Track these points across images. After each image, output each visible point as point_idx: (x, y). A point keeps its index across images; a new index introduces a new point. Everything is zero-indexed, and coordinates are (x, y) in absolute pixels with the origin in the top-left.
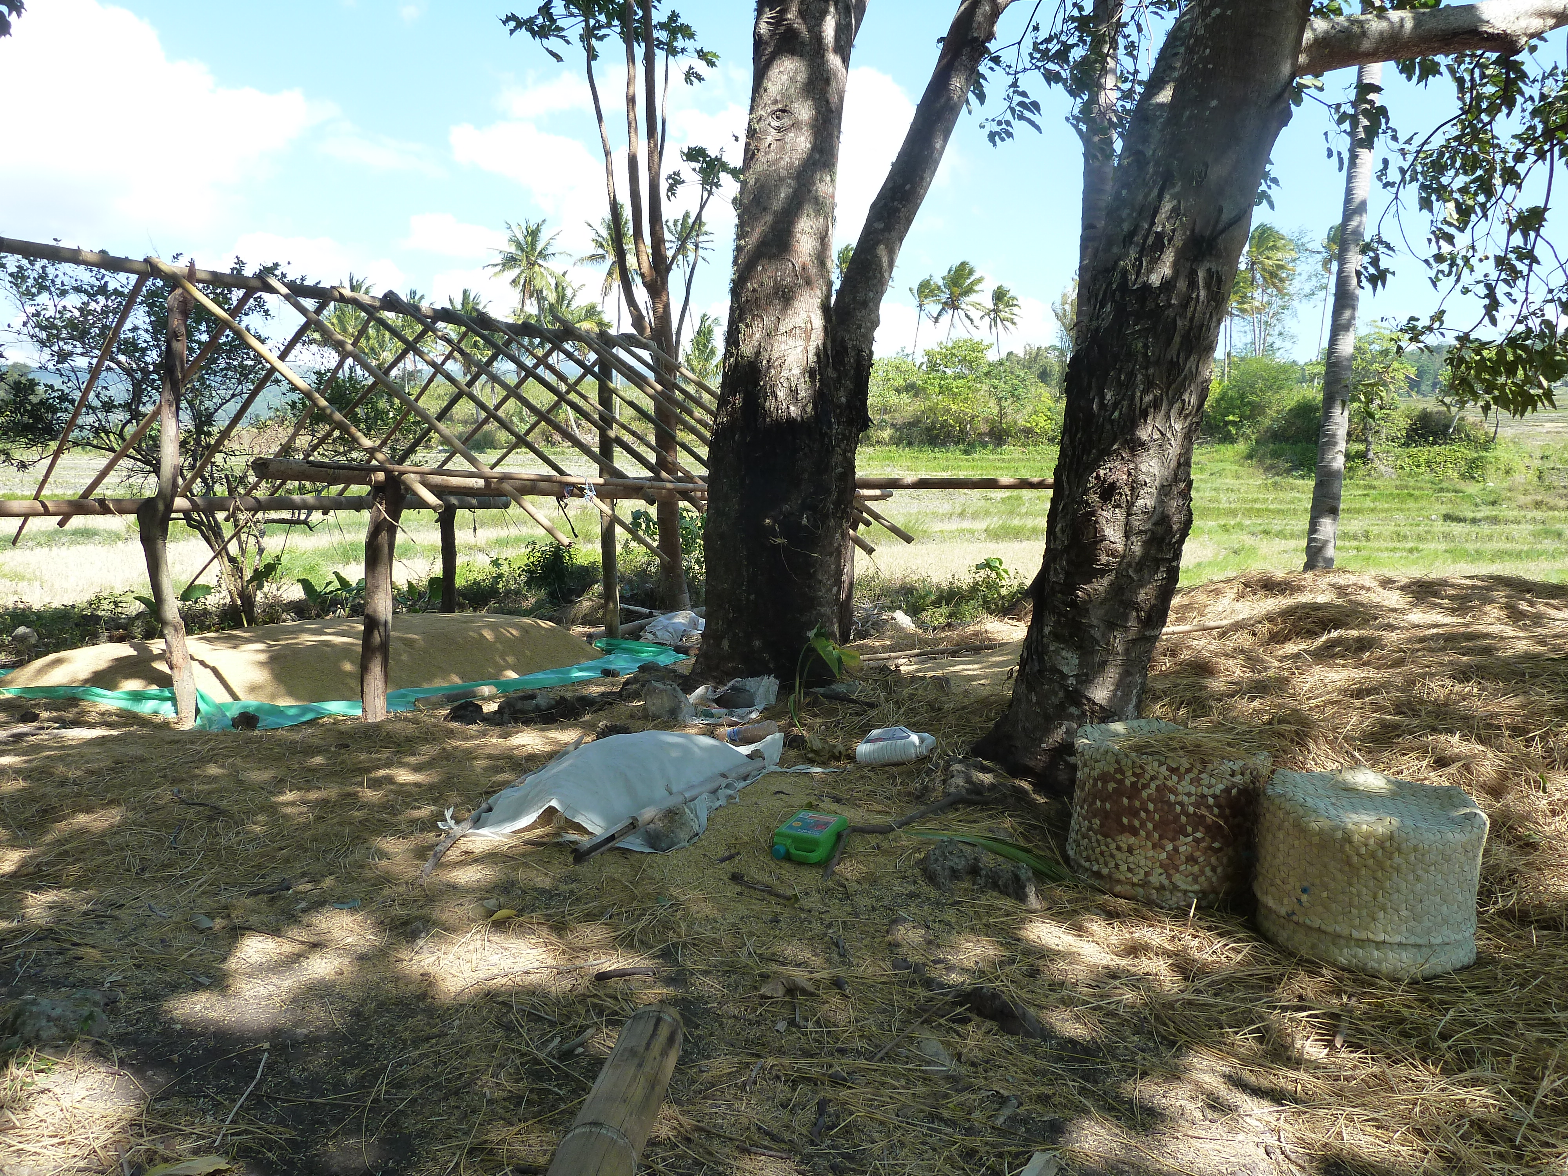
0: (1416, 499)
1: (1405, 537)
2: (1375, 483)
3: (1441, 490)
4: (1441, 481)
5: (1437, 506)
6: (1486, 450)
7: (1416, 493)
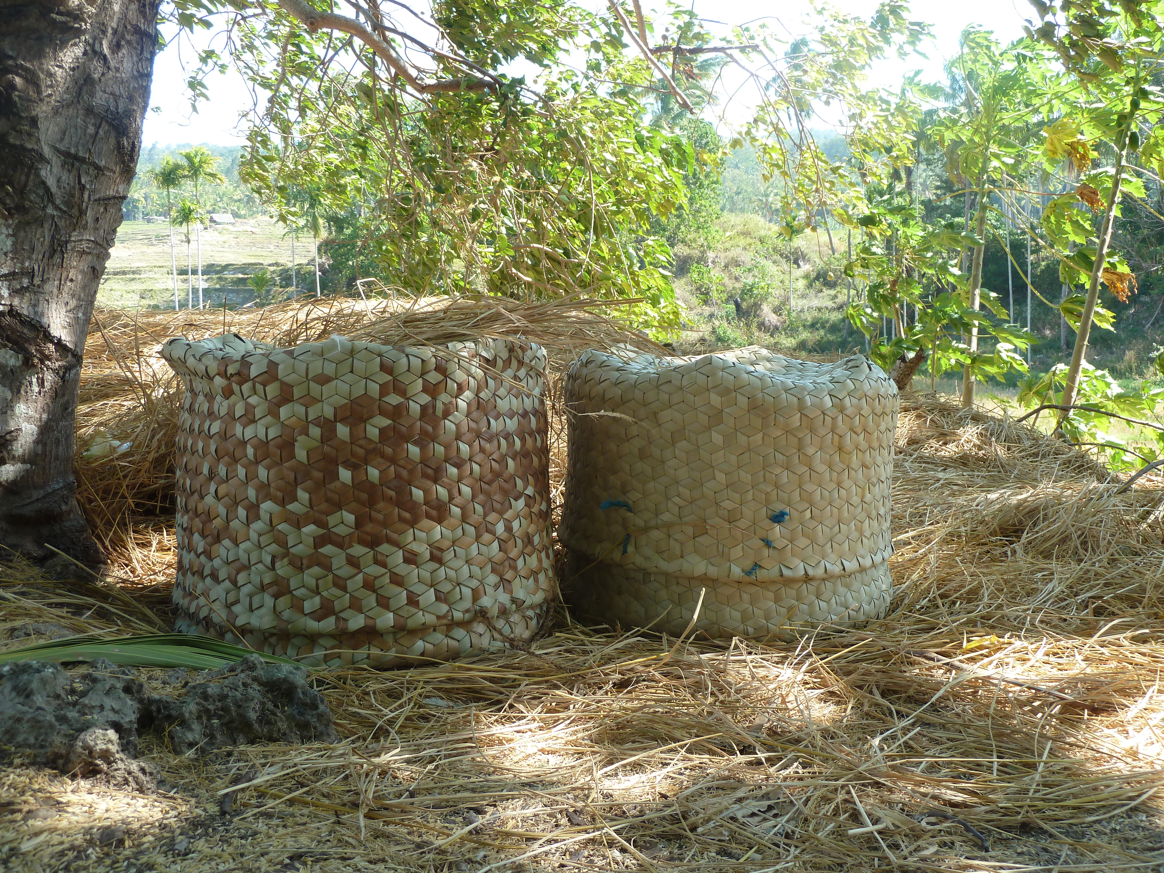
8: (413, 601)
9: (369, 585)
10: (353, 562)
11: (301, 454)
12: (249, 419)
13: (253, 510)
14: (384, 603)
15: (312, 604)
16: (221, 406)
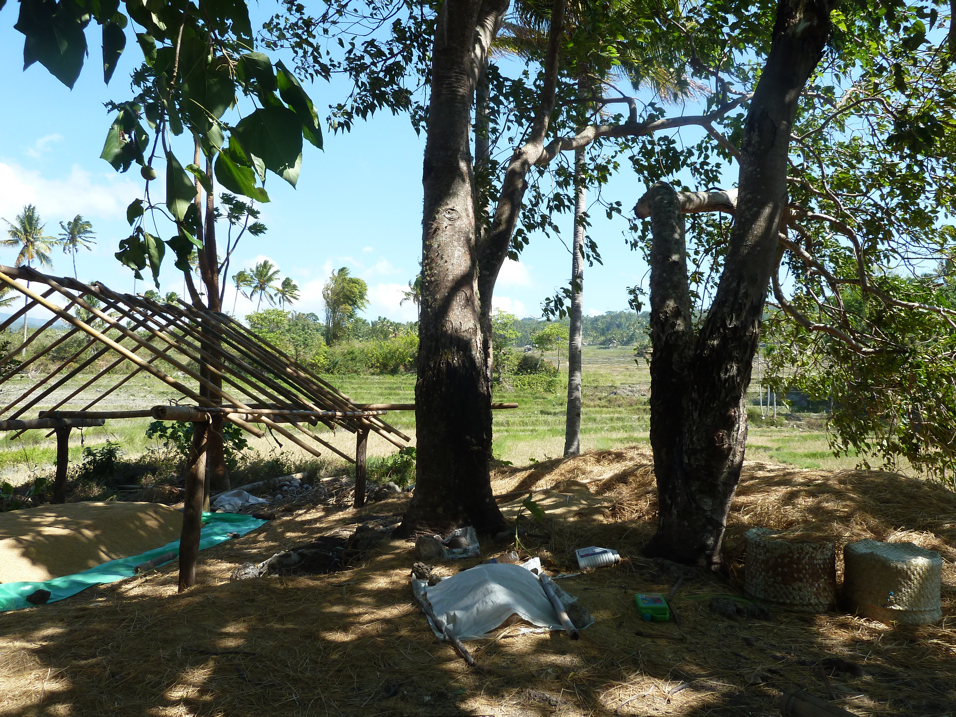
0: (526, 403)
1: (526, 424)
2: (505, 395)
3: (536, 398)
4: (536, 393)
5: (536, 406)
6: (555, 376)
7: (526, 400)
8: (794, 598)
9: (784, 593)
10: (781, 588)
11: (770, 563)
12: (760, 554)
13: (761, 574)
14: (788, 598)
15: (772, 595)
16: (755, 550)
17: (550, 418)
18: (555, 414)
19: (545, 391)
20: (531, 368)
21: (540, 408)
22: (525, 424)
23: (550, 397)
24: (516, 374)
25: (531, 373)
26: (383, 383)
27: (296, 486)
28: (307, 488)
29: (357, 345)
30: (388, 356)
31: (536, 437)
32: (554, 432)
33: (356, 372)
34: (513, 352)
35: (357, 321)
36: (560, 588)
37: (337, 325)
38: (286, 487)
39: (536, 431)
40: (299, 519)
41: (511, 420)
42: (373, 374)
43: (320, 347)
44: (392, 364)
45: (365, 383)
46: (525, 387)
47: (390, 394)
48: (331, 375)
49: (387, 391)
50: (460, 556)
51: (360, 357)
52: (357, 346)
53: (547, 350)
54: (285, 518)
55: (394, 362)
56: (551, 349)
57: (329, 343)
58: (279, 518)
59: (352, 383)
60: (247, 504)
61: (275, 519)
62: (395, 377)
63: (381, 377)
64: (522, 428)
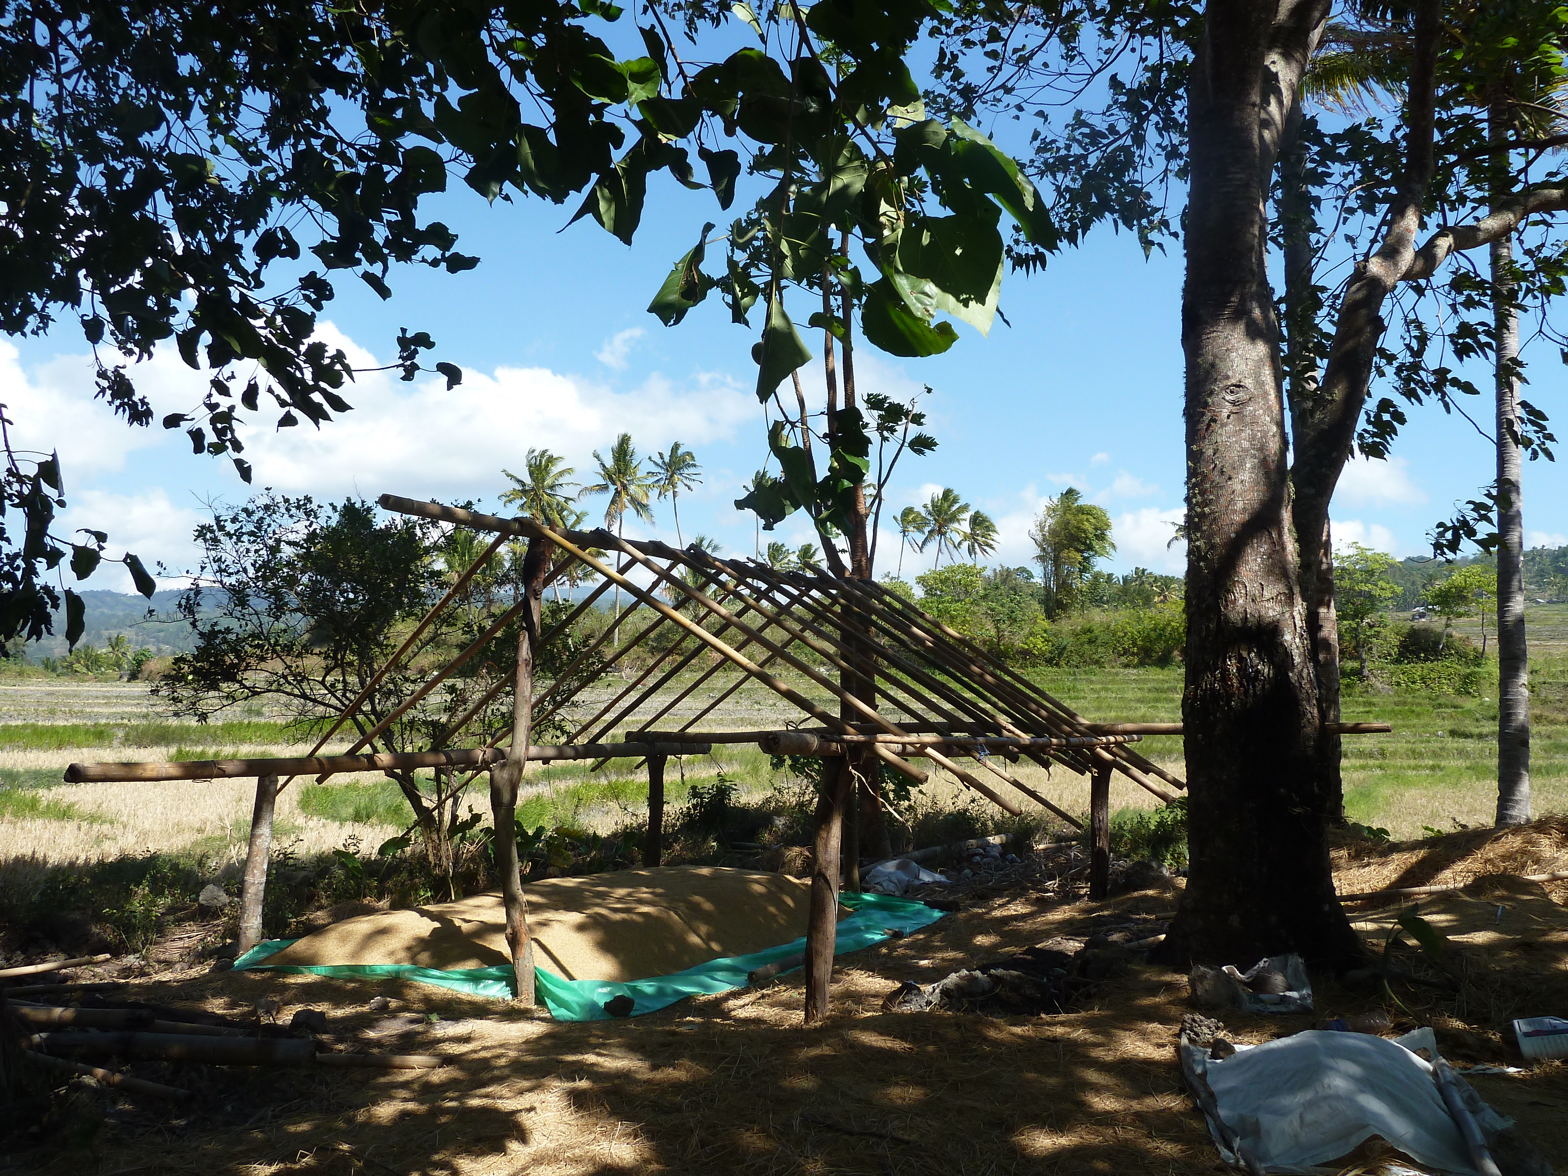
0: (1418, 715)
1: (1421, 755)
2: (1374, 700)
3: (1440, 706)
4: (1438, 697)
5: (1439, 722)
6: (1478, 665)
7: (1417, 709)
17: (1470, 745)
18: (1480, 736)
19: (1458, 692)
20: (1425, 651)
21: (1449, 724)
22: (1415, 754)
23: (1469, 704)
24: (1397, 661)
25: (1426, 660)
26: (1145, 681)
27: (993, 857)
28: (1012, 861)
29: (1098, 617)
30: (1152, 634)
31: (1441, 780)
32: (1479, 772)
33: (1097, 662)
34: (1389, 621)
35: (1097, 576)
36: (1476, 1094)
37: (1064, 585)
38: (978, 858)
39: (1441, 769)
40: (997, 913)
41: (1390, 747)
42: (1126, 666)
43: (1035, 623)
44: (1159, 647)
45: (1113, 681)
46: (1417, 686)
47: (1157, 700)
48: (1055, 669)
49: (1151, 695)
50: (1274, 1009)
51: (1103, 638)
52: (1097, 619)
53: (1460, 615)
54: (976, 910)
55: (1163, 645)
56: (1466, 614)
57: (1050, 615)
58: (966, 909)
59: (1091, 682)
60: (917, 882)
61: (959, 910)
62: (1166, 671)
63: (1141, 671)
64: (1412, 762)
